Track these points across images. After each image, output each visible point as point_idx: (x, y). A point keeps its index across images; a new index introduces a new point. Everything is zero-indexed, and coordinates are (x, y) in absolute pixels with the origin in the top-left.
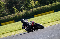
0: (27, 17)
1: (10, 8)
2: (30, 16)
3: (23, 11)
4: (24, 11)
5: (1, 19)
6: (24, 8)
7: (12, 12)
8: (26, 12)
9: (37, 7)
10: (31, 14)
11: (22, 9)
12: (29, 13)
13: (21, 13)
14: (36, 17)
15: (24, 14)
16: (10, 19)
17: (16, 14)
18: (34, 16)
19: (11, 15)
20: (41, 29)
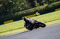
0: (48, 11)
1: (31, 2)
2: (51, 10)
3: (44, 5)
4: (46, 5)
5: (22, 13)
6: (45, 2)
7: (33, 6)
8: (47, 6)
9: (58, 1)
10: (52, 8)
11: (43, 3)
12: (50, 7)
13: (42, 7)
14: (57, 11)
15: (45, 8)
16: (31, 12)
17: (37, 8)
18: (55, 10)
19: (32, 9)
20: (43, 27)
